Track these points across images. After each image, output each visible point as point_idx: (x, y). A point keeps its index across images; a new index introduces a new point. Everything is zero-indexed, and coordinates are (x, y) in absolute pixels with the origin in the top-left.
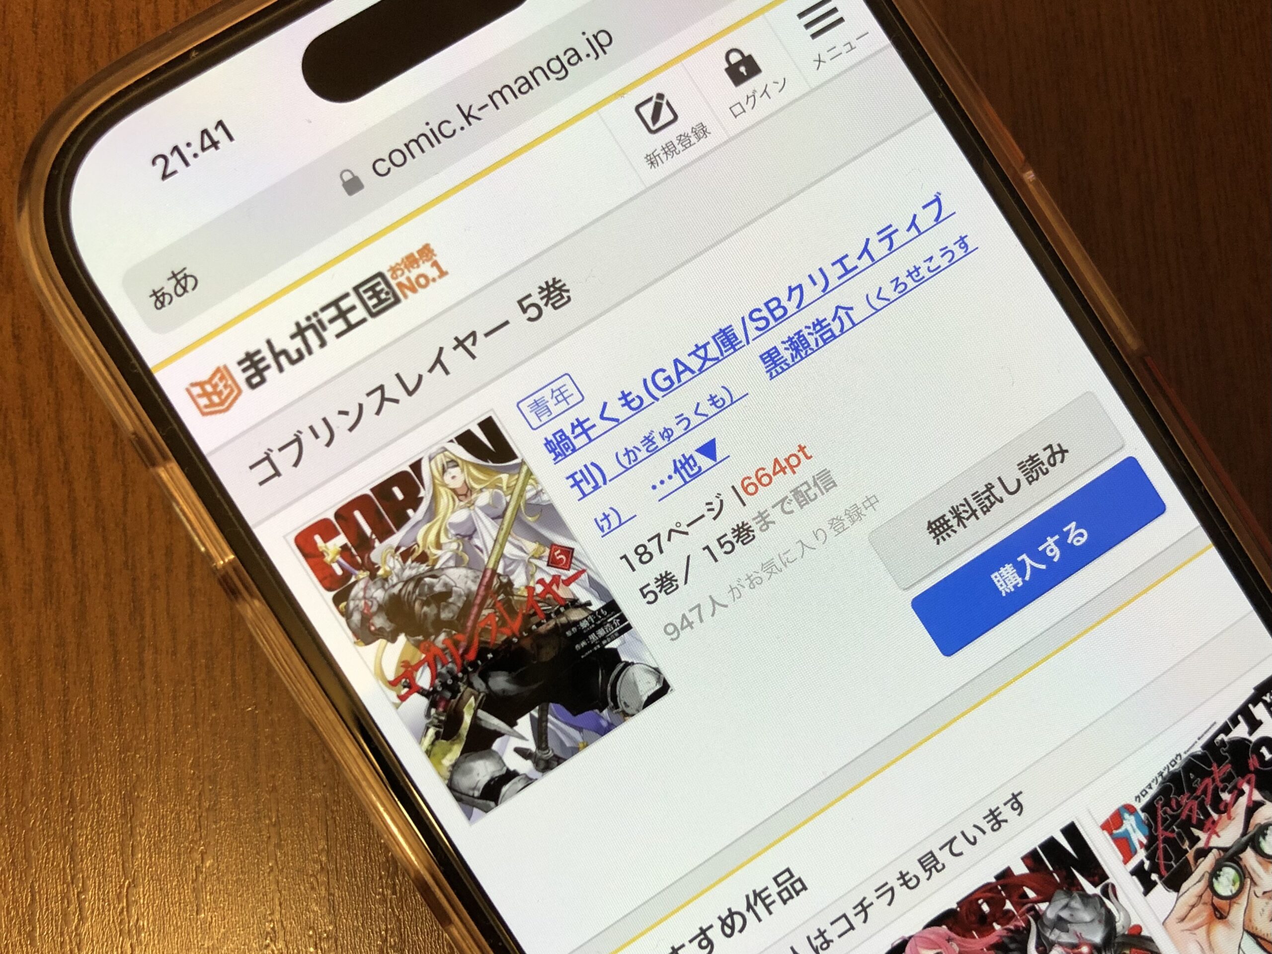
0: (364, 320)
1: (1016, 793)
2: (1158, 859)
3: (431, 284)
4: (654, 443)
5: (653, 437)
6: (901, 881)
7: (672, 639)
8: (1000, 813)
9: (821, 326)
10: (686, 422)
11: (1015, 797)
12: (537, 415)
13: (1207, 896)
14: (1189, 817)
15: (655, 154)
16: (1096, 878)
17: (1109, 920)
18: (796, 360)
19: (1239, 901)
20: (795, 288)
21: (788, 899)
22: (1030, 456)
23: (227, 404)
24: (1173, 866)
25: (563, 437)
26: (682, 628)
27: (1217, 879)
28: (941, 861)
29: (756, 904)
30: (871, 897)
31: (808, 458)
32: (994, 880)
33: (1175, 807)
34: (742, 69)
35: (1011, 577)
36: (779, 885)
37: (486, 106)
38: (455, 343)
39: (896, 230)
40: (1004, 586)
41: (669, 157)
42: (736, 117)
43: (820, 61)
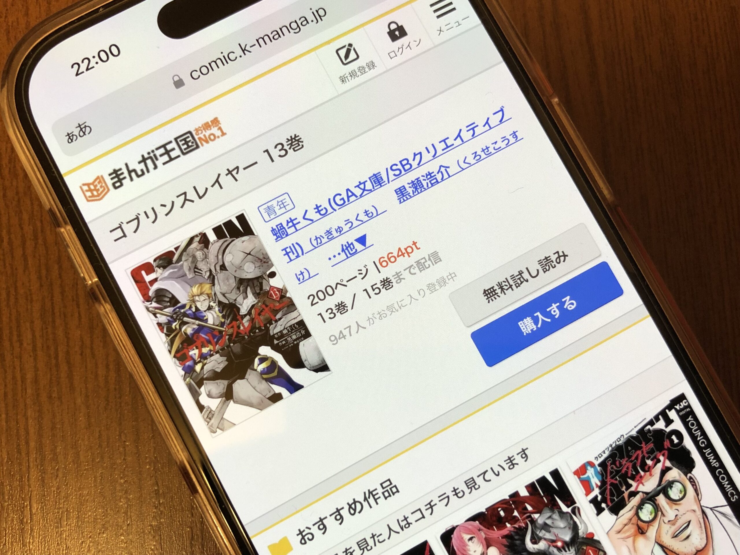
0: (179, 156)
1: (524, 449)
2: (606, 495)
3: (217, 139)
4: (332, 234)
5: (332, 231)
6: (454, 493)
7: (333, 344)
8: (514, 459)
9: (431, 176)
10: (350, 224)
11: (523, 450)
12: (268, 214)
13: (635, 519)
14: (626, 472)
15: (345, 76)
16: (569, 503)
17: (575, 528)
18: (415, 194)
19: (654, 525)
20: (418, 154)
21: (388, 497)
22: (545, 257)
23: (101, 196)
24: (614, 500)
25: (282, 228)
26: (340, 338)
27: (641, 510)
28: (478, 484)
29: (369, 497)
30: (436, 500)
31: (418, 249)
32: (508, 498)
33: (618, 465)
34: (397, 33)
35: (530, 325)
36: (383, 488)
37: (255, 45)
38: (227, 172)
39: (477, 126)
40: (526, 329)
41: (353, 78)
42: (391, 58)
43: (440, 31)
